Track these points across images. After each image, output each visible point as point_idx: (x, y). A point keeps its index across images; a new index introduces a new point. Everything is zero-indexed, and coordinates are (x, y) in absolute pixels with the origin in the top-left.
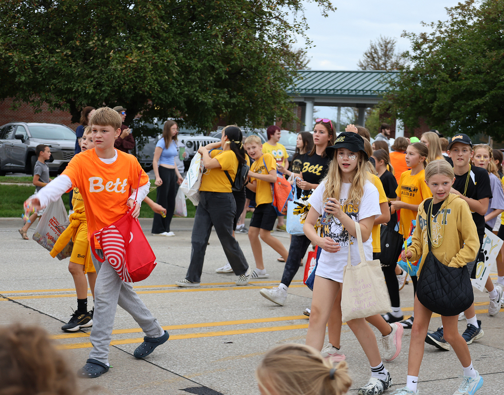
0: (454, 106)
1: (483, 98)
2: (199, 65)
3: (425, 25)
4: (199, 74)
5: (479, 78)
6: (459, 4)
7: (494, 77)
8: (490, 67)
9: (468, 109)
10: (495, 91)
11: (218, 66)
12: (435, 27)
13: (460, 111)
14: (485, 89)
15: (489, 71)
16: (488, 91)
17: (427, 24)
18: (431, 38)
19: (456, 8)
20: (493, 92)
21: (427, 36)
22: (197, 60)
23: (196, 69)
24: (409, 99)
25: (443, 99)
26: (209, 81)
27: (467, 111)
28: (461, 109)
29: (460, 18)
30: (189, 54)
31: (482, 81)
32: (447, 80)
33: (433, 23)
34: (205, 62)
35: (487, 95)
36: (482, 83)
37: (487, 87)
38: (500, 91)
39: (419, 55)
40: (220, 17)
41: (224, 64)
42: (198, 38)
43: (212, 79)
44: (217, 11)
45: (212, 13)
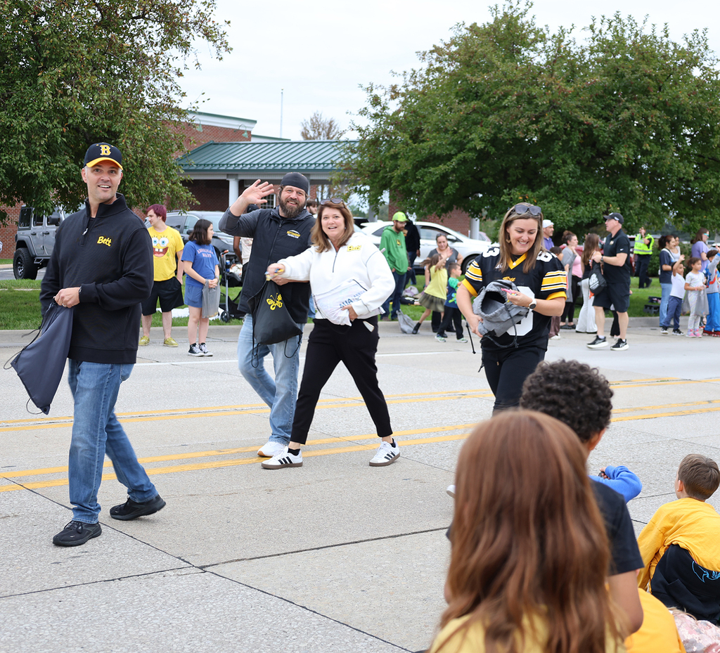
0: (417, 175)
1: (449, 163)
2: (25, 125)
3: (395, 76)
4: (24, 136)
5: (445, 138)
6: (434, 46)
7: (463, 136)
8: (458, 124)
9: (434, 179)
10: (465, 155)
11: (51, 125)
12: (408, 77)
13: (424, 182)
14: (452, 152)
15: (456, 128)
16: (456, 155)
17: (398, 73)
18: (403, 90)
19: (432, 52)
20: (461, 155)
21: (398, 89)
22: (24, 118)
23: (20, 130)
24: (367, 168)
25: (405, 166)
26: (40, 145)
27: (432, 181)
28: (425, 179)
29: (437, 65)
30: (13, 111)
31: (448, 143)
32: (407, 141)
33: (405, 72)
34: (32, 120)
35: (454, 160)
36: (449, 144)
37: (455, 149)
38: (470, 154)
39: (380, 112)
40: (56, 60)
41: (62, 123)
42: (25, 88)
43: (43, 143)
44: (48, 52)
45: (45, 56)
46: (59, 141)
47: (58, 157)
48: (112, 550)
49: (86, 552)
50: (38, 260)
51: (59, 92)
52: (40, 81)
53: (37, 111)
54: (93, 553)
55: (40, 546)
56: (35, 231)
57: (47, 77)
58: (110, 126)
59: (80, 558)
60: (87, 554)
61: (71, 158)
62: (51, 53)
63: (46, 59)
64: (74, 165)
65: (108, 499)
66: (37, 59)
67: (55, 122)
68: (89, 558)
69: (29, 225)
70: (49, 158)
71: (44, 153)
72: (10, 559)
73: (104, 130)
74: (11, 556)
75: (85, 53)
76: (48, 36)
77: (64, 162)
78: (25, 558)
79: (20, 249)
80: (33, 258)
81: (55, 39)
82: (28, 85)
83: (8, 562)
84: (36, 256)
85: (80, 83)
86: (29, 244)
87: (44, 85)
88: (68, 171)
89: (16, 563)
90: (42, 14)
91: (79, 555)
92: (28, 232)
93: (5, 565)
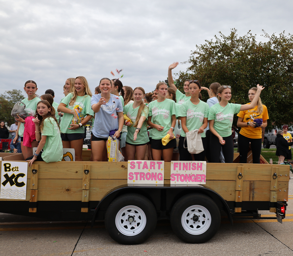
40: (274, 83)
41: (275, 101)
42: (264, 92)
43: (269, 107)
44: (271, 80)
45: (270, 81)
46: (274, 107)
47: (274, 112)
48: (280, 252)
49: (271, 252)
50: (270, 143)
51: (274, 92)
52: (269, 89)
53: (268, 98)
54: (273, 253)
55: (255, 247)
56: (269, 134)
57: (271, 88)
58: (290, 102)
59: (268, 254)
60: (271, 253)
61: (278, 112)
62: (272, 81)
63: (271, 83)
64: (279, 114)
65: (281, 230)
66: (268, 83)
67: (273, 101)
68: (271, 255)
69: (268, 132)
70: (271, 112)
71: (270, 111)
72: (244, 251)
73: (289, 103)
74: (245, 250)
75: (282, 80)
76: (271, 76)
77: (276, 113)
78: (249, 251)
79: (265, 139)
80: (269, 142)
81: (273, 76)
82: (266, 91)
83: (243, 252)
84: (269, 141)
85: (281, 89)
86: (267, 138)
87: (270, 90)
88: (277, 116)
89: (246, 253)
90: (270, 70)
91: (268, 252)
92: (267, 134)
93: (242, 253)
